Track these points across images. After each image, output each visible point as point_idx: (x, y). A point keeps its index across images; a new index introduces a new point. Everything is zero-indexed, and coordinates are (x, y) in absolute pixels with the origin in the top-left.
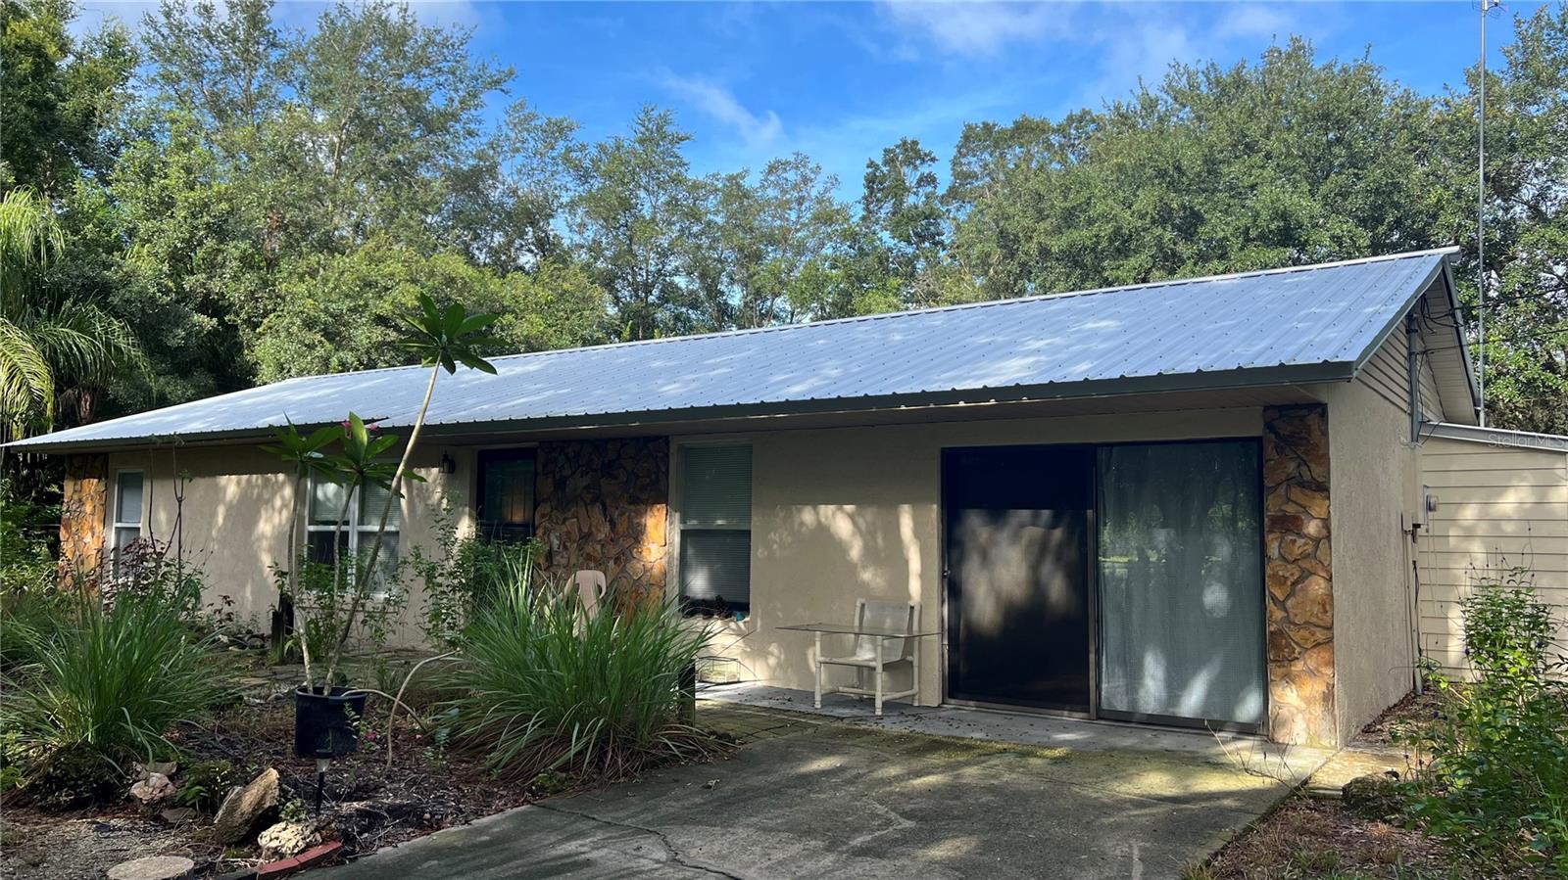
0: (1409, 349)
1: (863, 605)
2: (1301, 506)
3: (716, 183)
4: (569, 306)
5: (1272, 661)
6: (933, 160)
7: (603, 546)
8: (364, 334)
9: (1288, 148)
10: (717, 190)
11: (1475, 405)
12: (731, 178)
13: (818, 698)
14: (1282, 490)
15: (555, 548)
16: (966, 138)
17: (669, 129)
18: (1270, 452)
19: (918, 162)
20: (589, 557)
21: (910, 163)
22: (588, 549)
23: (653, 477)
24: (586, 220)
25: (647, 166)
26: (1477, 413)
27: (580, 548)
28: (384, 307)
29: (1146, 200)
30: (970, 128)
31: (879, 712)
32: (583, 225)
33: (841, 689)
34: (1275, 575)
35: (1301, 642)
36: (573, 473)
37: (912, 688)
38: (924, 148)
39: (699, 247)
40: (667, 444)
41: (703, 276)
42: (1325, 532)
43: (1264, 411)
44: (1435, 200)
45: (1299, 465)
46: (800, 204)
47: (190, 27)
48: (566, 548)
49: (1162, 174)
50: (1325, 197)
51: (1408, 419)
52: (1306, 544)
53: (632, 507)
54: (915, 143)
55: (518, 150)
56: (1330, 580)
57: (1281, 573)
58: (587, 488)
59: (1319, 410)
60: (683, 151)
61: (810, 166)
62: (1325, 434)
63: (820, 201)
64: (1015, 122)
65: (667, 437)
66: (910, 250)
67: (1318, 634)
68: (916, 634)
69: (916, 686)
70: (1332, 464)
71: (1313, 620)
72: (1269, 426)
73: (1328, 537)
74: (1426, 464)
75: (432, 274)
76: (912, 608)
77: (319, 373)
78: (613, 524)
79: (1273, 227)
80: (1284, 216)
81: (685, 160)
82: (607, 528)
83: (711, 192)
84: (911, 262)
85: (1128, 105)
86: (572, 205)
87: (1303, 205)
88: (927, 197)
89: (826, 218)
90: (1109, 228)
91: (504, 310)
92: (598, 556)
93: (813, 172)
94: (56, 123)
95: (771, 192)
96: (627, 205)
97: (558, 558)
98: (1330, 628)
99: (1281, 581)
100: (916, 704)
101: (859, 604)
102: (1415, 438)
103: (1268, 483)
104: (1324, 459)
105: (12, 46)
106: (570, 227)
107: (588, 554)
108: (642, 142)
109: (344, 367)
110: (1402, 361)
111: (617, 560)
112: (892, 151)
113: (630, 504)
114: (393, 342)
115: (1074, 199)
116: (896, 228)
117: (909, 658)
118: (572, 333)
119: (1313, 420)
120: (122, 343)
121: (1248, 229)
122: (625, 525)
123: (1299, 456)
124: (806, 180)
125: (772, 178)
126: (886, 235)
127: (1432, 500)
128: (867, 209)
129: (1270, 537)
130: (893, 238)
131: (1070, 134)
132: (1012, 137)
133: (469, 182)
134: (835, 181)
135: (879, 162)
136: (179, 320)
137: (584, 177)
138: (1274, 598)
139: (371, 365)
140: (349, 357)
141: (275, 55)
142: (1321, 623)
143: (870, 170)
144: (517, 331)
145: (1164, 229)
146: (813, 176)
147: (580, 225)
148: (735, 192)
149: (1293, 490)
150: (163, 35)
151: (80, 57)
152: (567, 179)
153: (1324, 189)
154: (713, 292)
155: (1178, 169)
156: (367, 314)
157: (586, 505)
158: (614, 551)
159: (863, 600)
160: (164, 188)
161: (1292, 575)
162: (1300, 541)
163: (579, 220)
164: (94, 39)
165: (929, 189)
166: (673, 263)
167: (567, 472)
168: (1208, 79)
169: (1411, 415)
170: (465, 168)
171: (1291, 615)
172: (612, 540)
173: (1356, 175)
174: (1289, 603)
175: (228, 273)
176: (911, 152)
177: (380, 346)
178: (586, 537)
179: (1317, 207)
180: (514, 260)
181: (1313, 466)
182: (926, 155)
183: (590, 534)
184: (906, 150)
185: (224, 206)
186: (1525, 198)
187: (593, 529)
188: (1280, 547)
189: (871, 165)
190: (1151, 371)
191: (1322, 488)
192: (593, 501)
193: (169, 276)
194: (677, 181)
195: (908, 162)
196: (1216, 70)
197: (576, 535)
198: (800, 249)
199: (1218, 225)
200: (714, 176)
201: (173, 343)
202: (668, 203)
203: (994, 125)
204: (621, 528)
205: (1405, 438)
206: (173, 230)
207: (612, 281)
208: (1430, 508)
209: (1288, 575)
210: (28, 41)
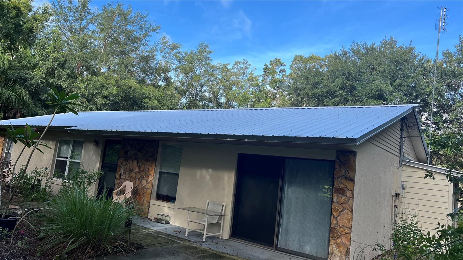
0: (401, 136)
1: (209, 202)
2: (345, 185)
3: (220, 66)
4: (168, 98)
5: (332, 238)
6: (284, 65)
7: (136, 174)
8: (100, 101)
9: (385, 70)
10: (220, 68)
11: (427, 156)
12: (224, 65)
13: (187, 233)
14: (340, 180)
15: (122, 173)
16: (295, 59)
17: (207, 49)
18: (337, 166)
19: (280, 65)
20: (131, 177)
21: (278, 65)
22: (131, 175)
23: (153, 153)
24: (180, 73)
25: (200, 59)
26: (427, 158)
27: (129, 174)
28: (106, 93)
29: (338, 82)
30: (296, 56)
31: (204, 240)
32: (178, 75)
33: (196, 230)
34: (335, 208)
35: (341, 232)
36: (130, 149)
37: (220, 232)
38: (282, 61)
39: (213, 85)
40: (158, 143)
41: (213, 93)
42: (352, 195)
43: (337, 152)
44: (429, 90)
45: (345, 172)
46: (244, 74)
47: (65, 6)
48: (125, 173)
49: (344, 74)
50: (395, 86)
51: (399, 158)
52: (345, 199)
53: (146, 163)
54: (280, 60)
55: (162, 51)
56: (352, 212)
57: (336, 208)
58: (133, 155)
59: (354, 154)
60: (211, 56)
61: (248, 64)
62: (355, 162)
63: (250, 74)
64: (310, 56)
65: (158, 141)
66: (275, 91)
67: (346, 230)
68: (223, 215)
69: (221, 232)
70: (356, 172)
71: (345, 225)
72: (338, 157)
73: (353, 197)
74: (403, 173)
75: (125, 85)
76: (223, 205)
77: (84, 111)
78: (139, 167)
79: (377, 94)
80: (380, 90)
81: (211, 59)
82: (137, 169)
83: (218, 69)
84: (275, 95)
85: (339, 53)
86: (176, 69)
87: (387, 87)
88: (283, 75)
89: (251, 79)
90: (327, 89)
91: (147, 98)
92: (134, 177)
93: (249, 66)
94: (22, 30)
95: (236, 70)
96: (192, 70)
97: (123, 176)
98: (351, 228)
99: (336, 210)
100: (220, 238)
101: (207, 202)
102: (401, 165)
103: (335, 176)
104: (354, 170)
105: (10, 7)
106: (175, 75)
107: (131, 176)
108: (199, 52)
109: (91, 110)
110: (398, 139)
111: (139, 179)
112: (272, 61)
113: (145, 161)
114: (108, 104)
115: (317, 79)
116: (271, 84)
117: (220, 222)
118: (168, 106)
119: (351, 156)
120: (25, 97)
121: (369, 94)
122: (143, 168)
123: (346, 169)
124: (246, 68)
125: (236, 66)
126: (268, 86)
127: (404, 186)
128: (264, 78)
129: (334, 195)
130: (270, 87)
131: (326, 61)
132: (308, 60)
133: (146, 59)
134: (255, 69)
135: (268, 64)
136: (46, 92)
137: (180, 61)
138: (334, 216)
139: (101, 110)
140: (94, 107)
141: (89, 17)
142: (347, 226)
143: (265, 67)
144: (149, 104)
145: (343, 91)
146: (248, 67)
147: (177, 75)
148: (225, 69)
149: (343, 180)
150: (57, 8)
151: (35, 13)
152: (176, 62)
153: (394, 84)
154: (216, 98)
155: (349, 73)
156: (101, 95)
157: (133, 160)
158: (138, 176)
159: (209, 201)
160: (47, 52)
161: (340, 209)
162: (344, 198)
163: (177, 73)
164: (40, 8)
165: (283, 73)
166: (205, 88)
167: (129, 149)
168: (363, 47)
169: (400, 157)
170: (145, 55)
171: (338, 222)
172: (139, 172)
173: (404, 80)
174: (338, 218)
175: (63, 79)
176: (278, 62)
177: (104, 105)
178: (132, 171)
179: (391, 89)
180: (158, 83)
181: (350, 172)
182: (282, 63)
183: (133, 170)
184: (277, 62)
185: (63, 59)
186: (459, 92)
187: (134, 168)
188: (337, 199)
189: (266, 65)
190: (305, 136)
191: (352, 180)
192: (135, 159)
193: (44, 78)
194: (208, 65)
195: (277, 65)
196: (366, 45)
197: (128, 170)
198: (242, 88)
199: (360, 92)
200: (219, 64)
201: (43, 98)
202: (204, 71)
203: (303, 56)
204: (141, 169)
205: (397, 164)
206: (48, 64)
207: (186, 92)
208: (403, 189)
209: (339, 208)
210: (16, 6)
